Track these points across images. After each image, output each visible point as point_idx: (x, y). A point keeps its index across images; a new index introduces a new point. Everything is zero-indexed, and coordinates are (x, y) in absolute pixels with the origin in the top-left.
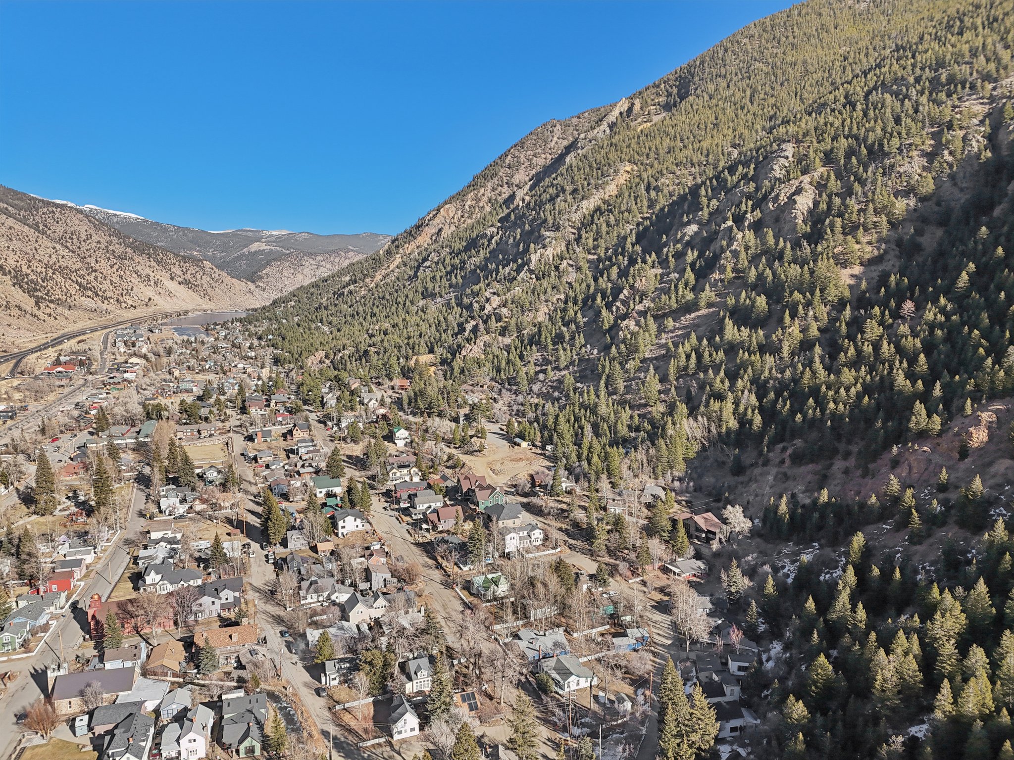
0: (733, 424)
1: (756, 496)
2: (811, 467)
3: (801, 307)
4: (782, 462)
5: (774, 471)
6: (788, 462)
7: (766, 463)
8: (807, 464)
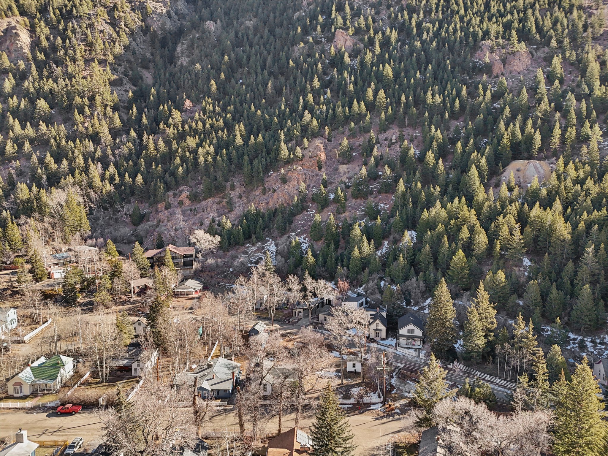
0: (109, 187)
1: (176, 230)
2: (209, 200)
3: (86, 108)
4: (181, 203)
5: (179, 211)
6: (187, 202)
7: (168, 207)
8: (205, 199)
